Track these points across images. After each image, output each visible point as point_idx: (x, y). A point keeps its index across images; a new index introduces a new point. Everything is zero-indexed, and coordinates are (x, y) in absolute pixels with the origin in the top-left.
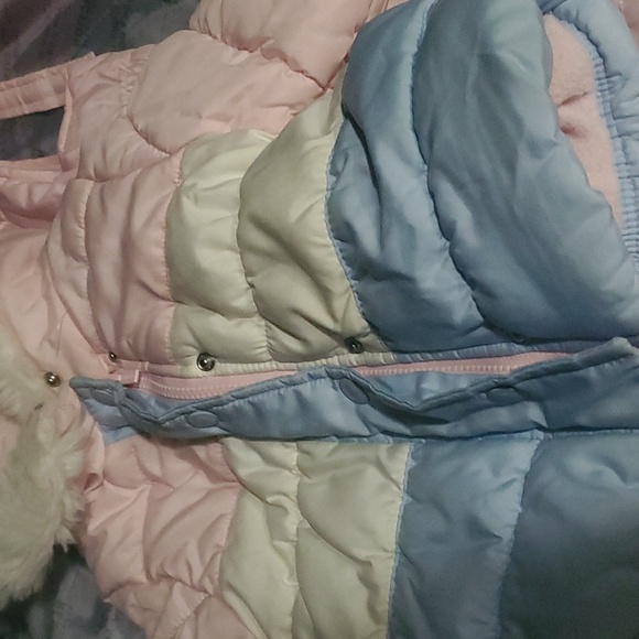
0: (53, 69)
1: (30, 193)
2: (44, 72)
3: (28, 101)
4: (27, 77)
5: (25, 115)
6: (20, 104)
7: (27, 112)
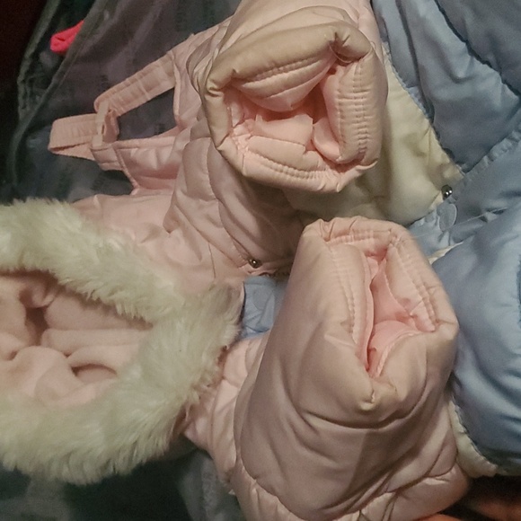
0: (165, 57)
1: (158, 156)
2: (158, 62)
3: (149, 89)
4: (146, 69)
5: (149, 102)
6: (143, 94)
7: (149, 99)
